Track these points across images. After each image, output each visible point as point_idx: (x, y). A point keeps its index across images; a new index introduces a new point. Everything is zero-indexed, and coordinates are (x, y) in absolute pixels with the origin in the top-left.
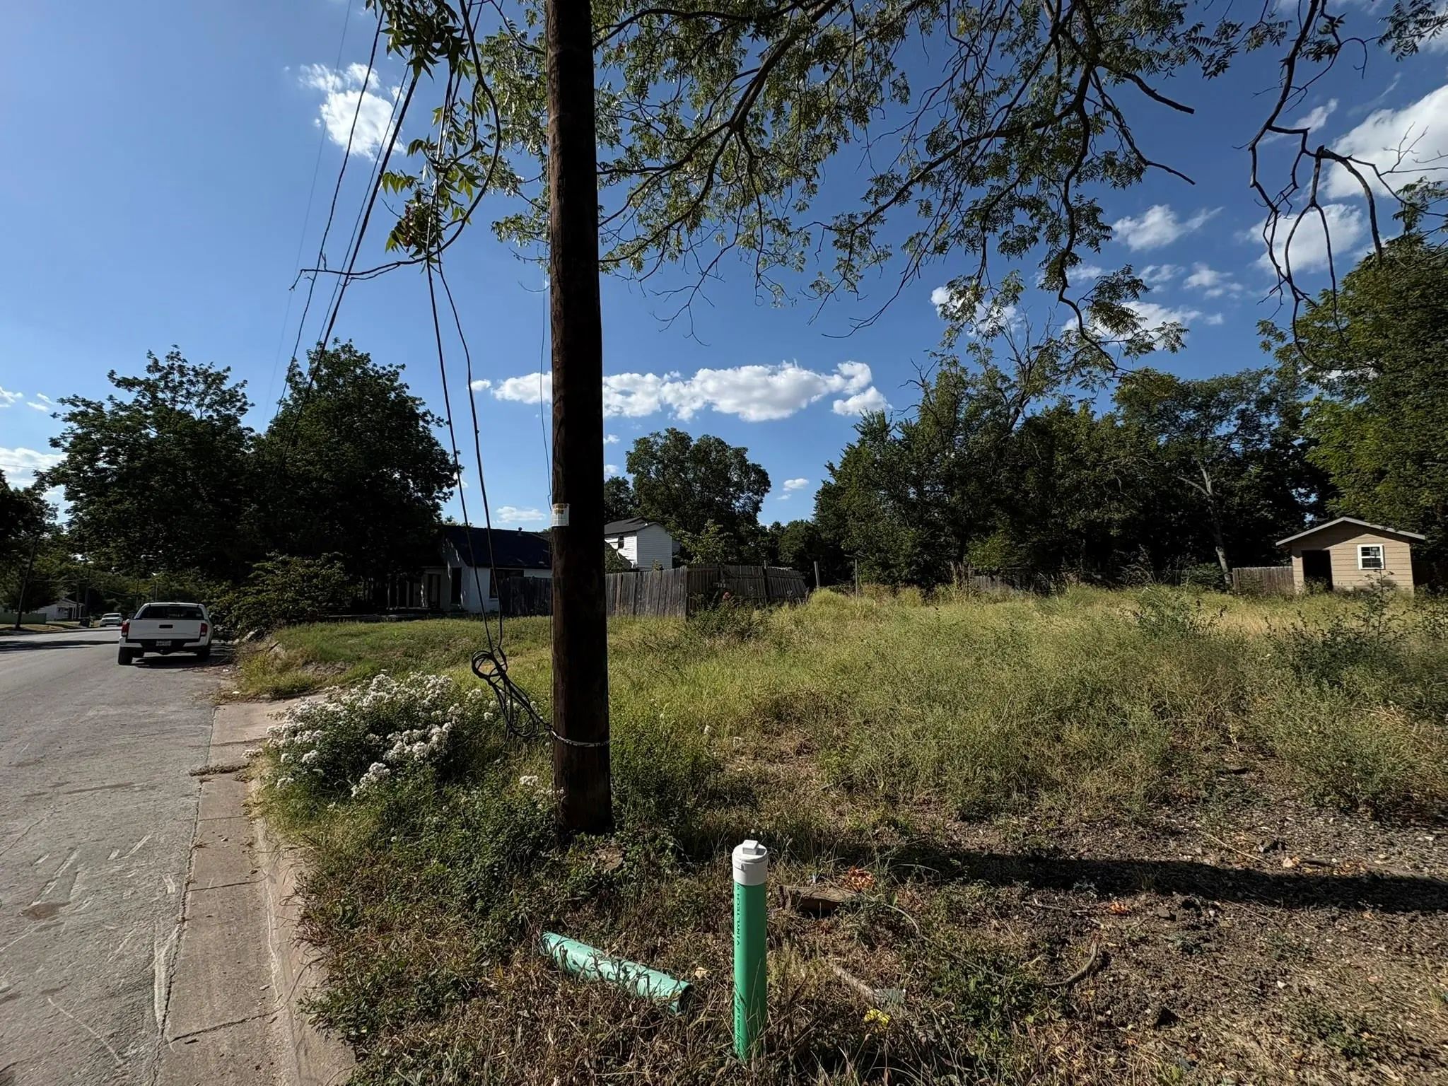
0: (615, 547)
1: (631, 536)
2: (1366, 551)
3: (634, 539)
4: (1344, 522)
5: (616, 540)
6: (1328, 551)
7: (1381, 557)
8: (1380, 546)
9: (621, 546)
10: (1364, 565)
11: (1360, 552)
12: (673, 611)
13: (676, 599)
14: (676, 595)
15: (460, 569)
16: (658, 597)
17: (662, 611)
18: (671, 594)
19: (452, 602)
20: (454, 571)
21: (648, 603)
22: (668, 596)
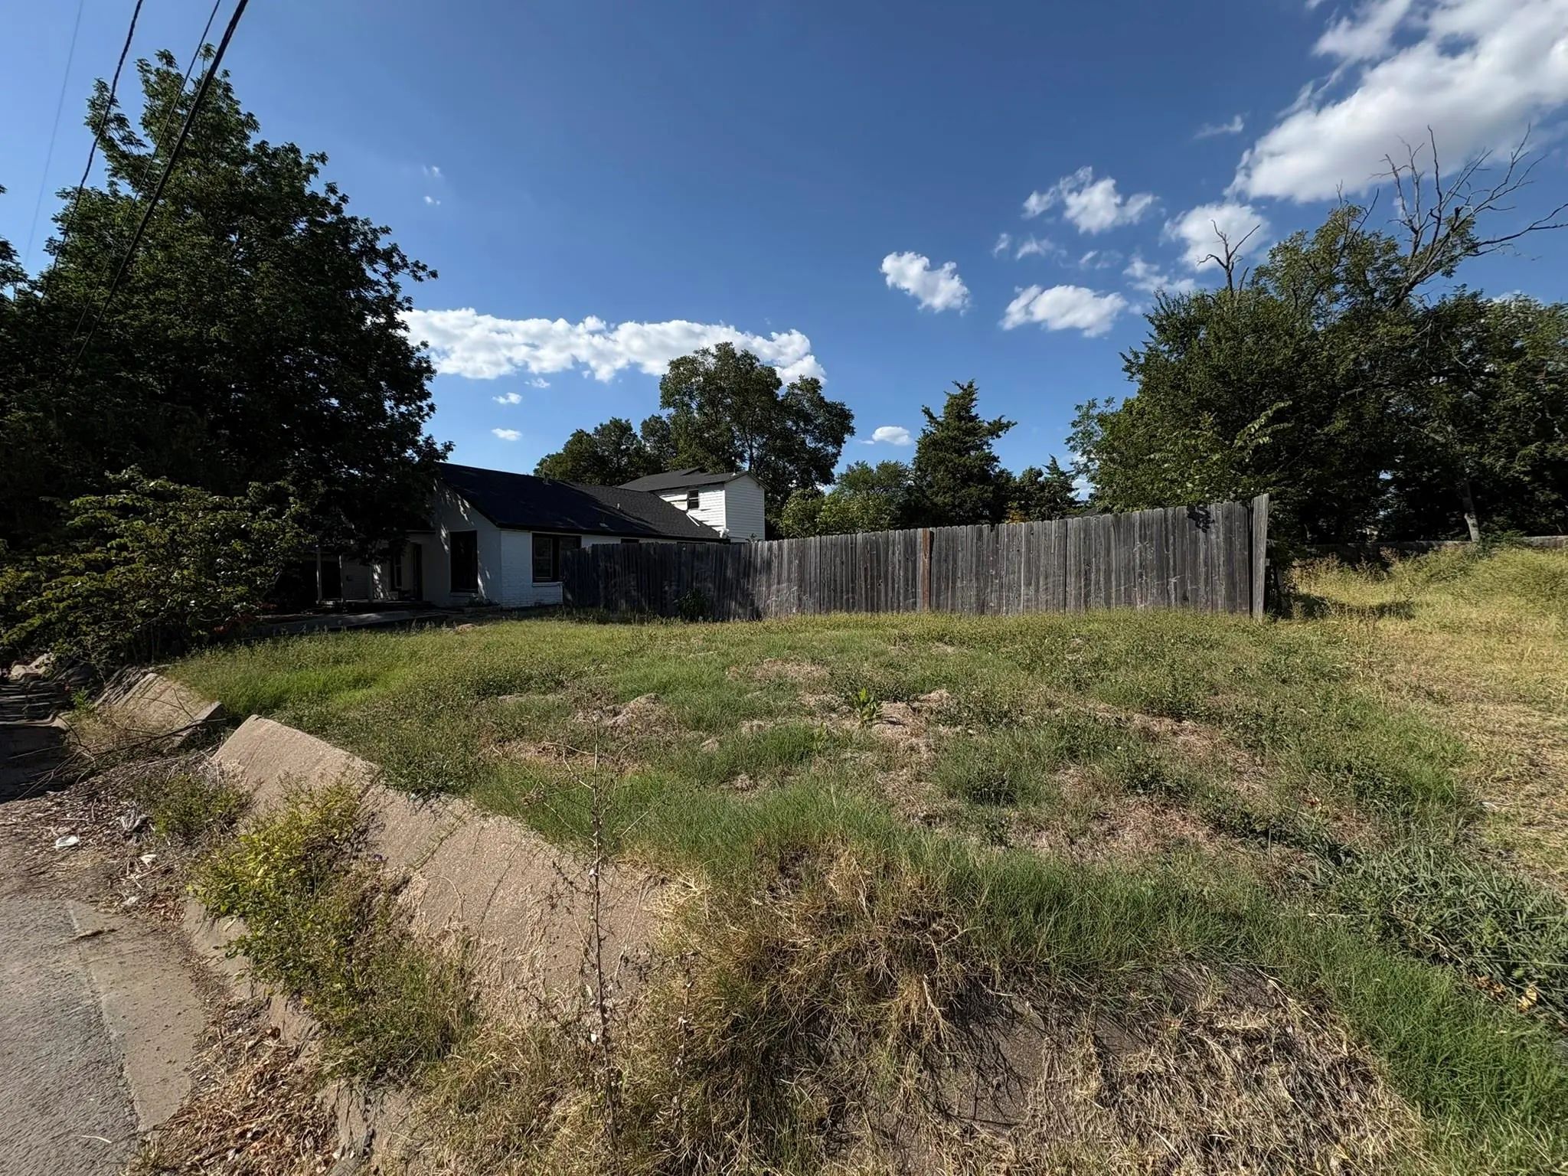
0: (683, 507)
1: (713, 490)
3: (723, 493)
5: (685, 497)
9: (694, 504)
12: (1118, 598)
13: (1127, 573)
14: (1129, 570)
15: (475, 533)
16: (1062, 571)
17: (1077, 598)
18: (1109, 564)
19: (454, 589)
20: (454, 537)
21: (1028, 585)
22: (1098, 570)
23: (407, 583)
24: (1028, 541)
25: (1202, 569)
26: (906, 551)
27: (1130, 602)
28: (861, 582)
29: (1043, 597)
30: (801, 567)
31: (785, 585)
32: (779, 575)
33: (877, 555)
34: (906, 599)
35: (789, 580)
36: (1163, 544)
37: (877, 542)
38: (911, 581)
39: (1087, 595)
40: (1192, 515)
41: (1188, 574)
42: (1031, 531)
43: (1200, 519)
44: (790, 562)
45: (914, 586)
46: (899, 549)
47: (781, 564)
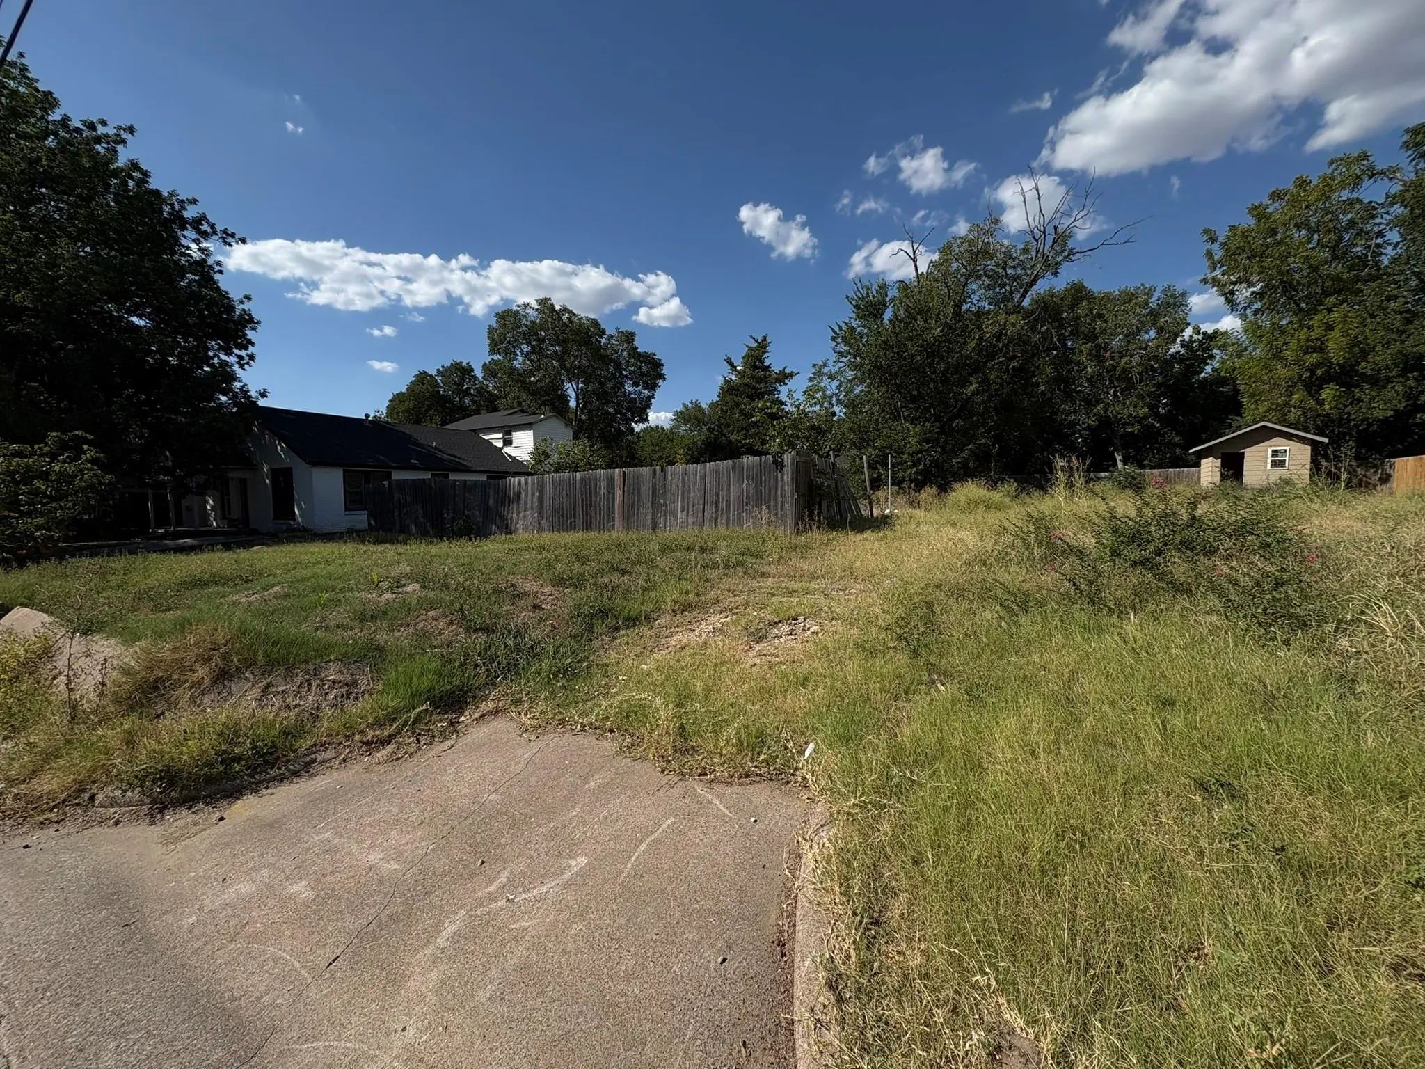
0: (499, 444)
1: (524, 430)
2: (1275, 453)
3: (530, 433)
4: (1264, 426)
5: (500, 435)
6: (1243, 454)
7: (1287, 459)
8: (1287, 448)
9: (508, 442)
10: (1272, 466)
11: (1269, 455)
12: (733, 520)
13: (739, 503)
14: (740, 498)
15: (290, 469)
16: (702, 502)
17: (710, 521)
18: (729, 497)
19: (276, 518)
20: (275, 473)
21: (682, 511)
22: (723, 500)
23: (236, 514)
24: (683, 479)
25: (780, 500)
26: (608, 485)
27: (740, 524)
28: (579, 510)
29: (691, 520)
30: (541, 499)
31: (529, 512)
32: (526, 503)
33: (590, 487)
34: (608, 522)
35: (532, 508)
36: (759, 483)
37: (589, 479)
38: (611, 509)
39: (716, 519)
40: (775, 462)
41: (772, 502)
42: (685, 472)
43: (779, 464)
44: (533, 494)
45: (613, 513)
46: (604, 484)
47: (526, 496)
